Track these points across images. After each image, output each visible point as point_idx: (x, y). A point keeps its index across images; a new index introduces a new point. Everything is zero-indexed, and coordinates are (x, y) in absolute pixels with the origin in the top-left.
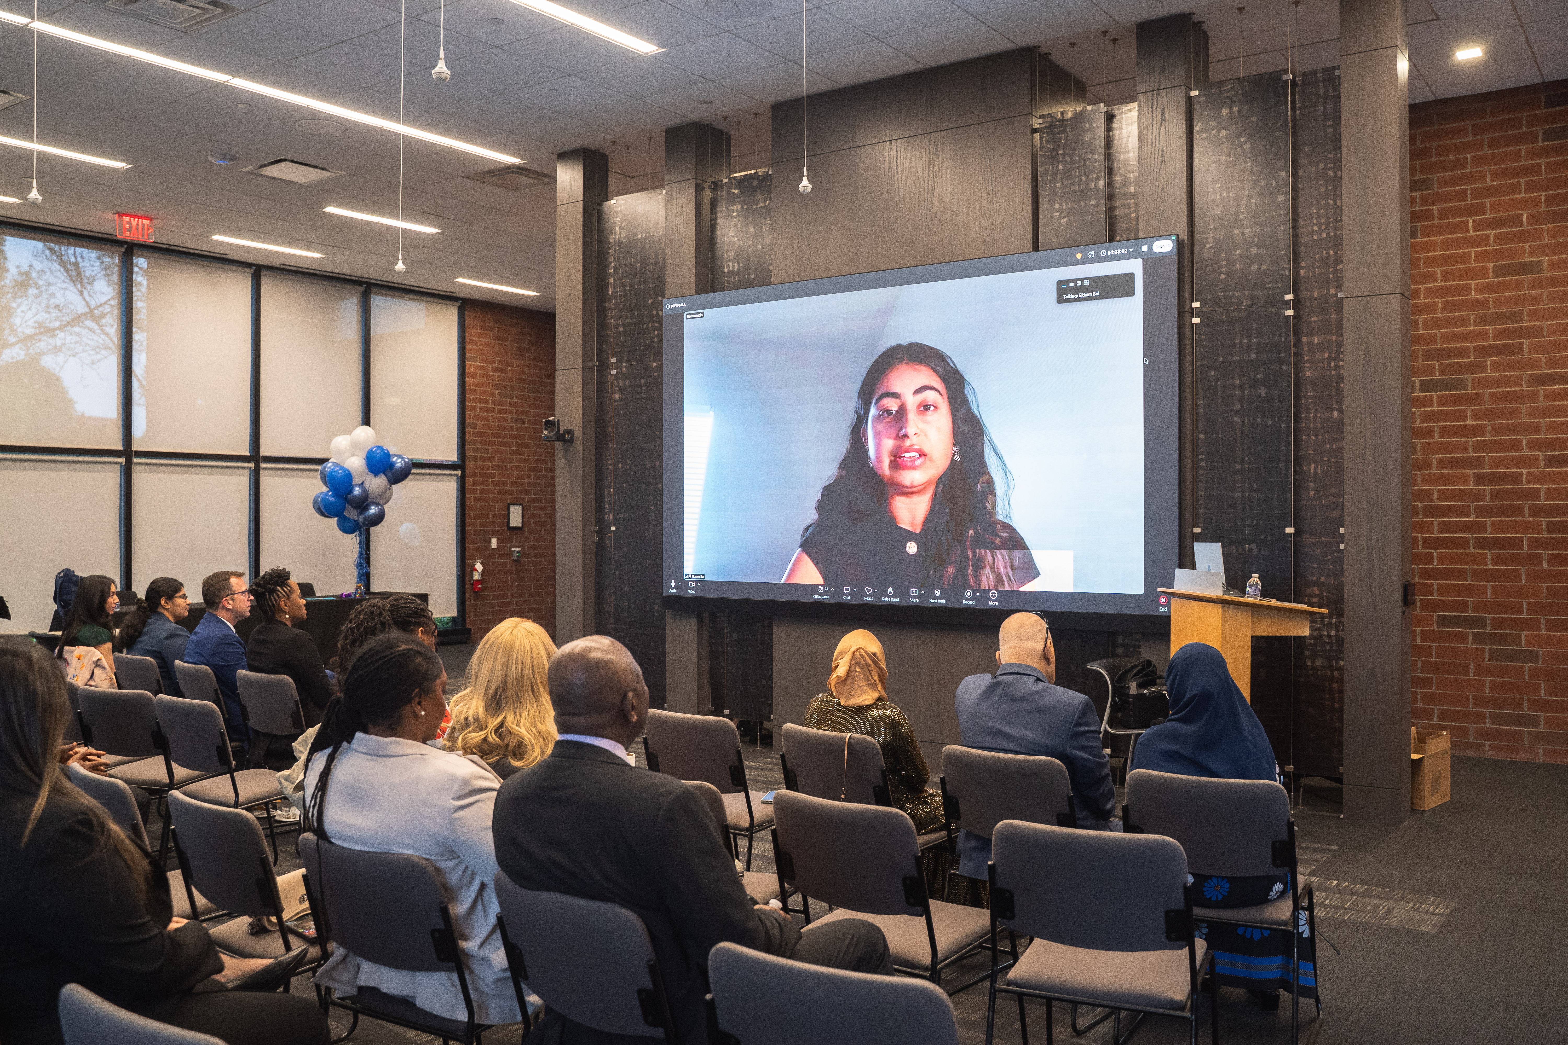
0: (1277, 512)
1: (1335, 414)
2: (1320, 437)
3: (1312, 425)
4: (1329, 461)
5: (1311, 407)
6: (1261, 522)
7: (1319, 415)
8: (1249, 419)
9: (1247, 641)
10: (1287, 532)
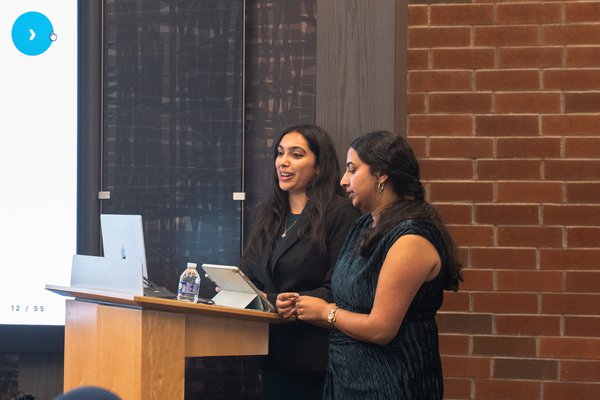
0: (221, 170)
1: (304, 26)
2: (282, 59)
3: (271, 42)
4: (295, 95)
5: (271, 14)
6: (199, 184)
7: (281, 27)
8: (181, 29)
9: (180, 366)
10: (235, 198)
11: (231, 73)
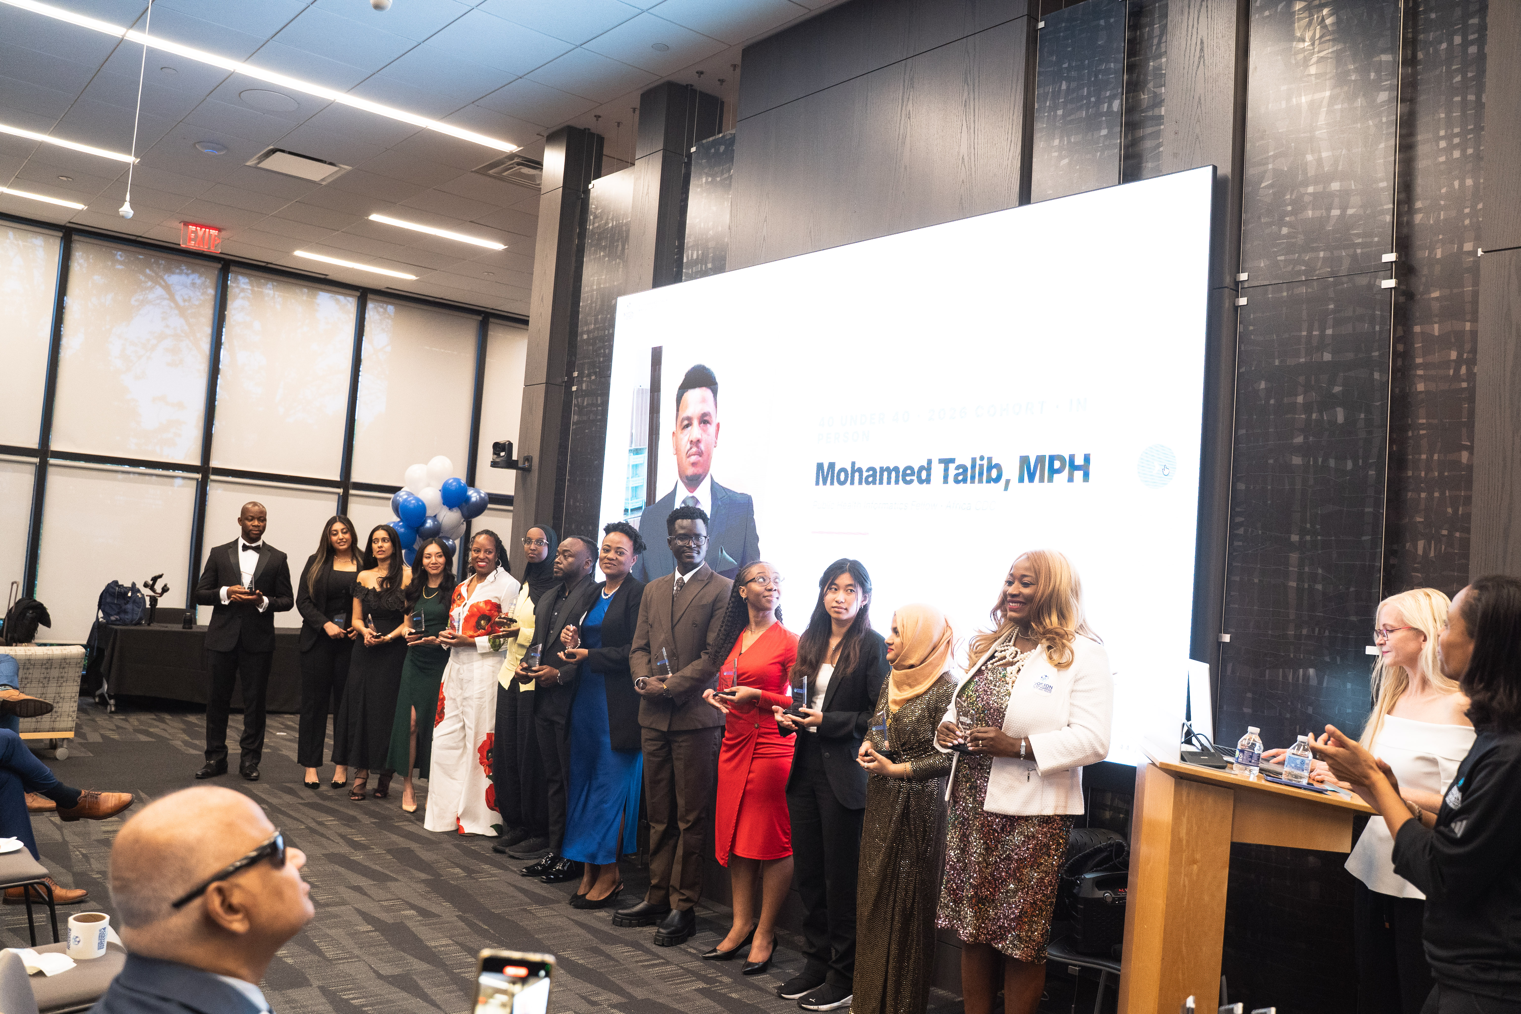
0: (1354, 618)
1: (1463, 456)
2: (1436, 494)
3: (1423, 474)
4: (1450, 535)
5: (1424, 443)
6: (1327, 633)
7: (1436, 457)
8: (1316, 461)
9: (1224, 853)
10: (1367, 653)
11: (1371, 510)
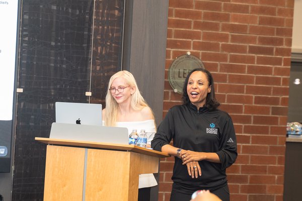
0: (79, 80)
1: (116, 12)
3: (100, 18)
6: (68, 87)
7: (105, 11)
10: (86, 95)
11: (87, 33)
